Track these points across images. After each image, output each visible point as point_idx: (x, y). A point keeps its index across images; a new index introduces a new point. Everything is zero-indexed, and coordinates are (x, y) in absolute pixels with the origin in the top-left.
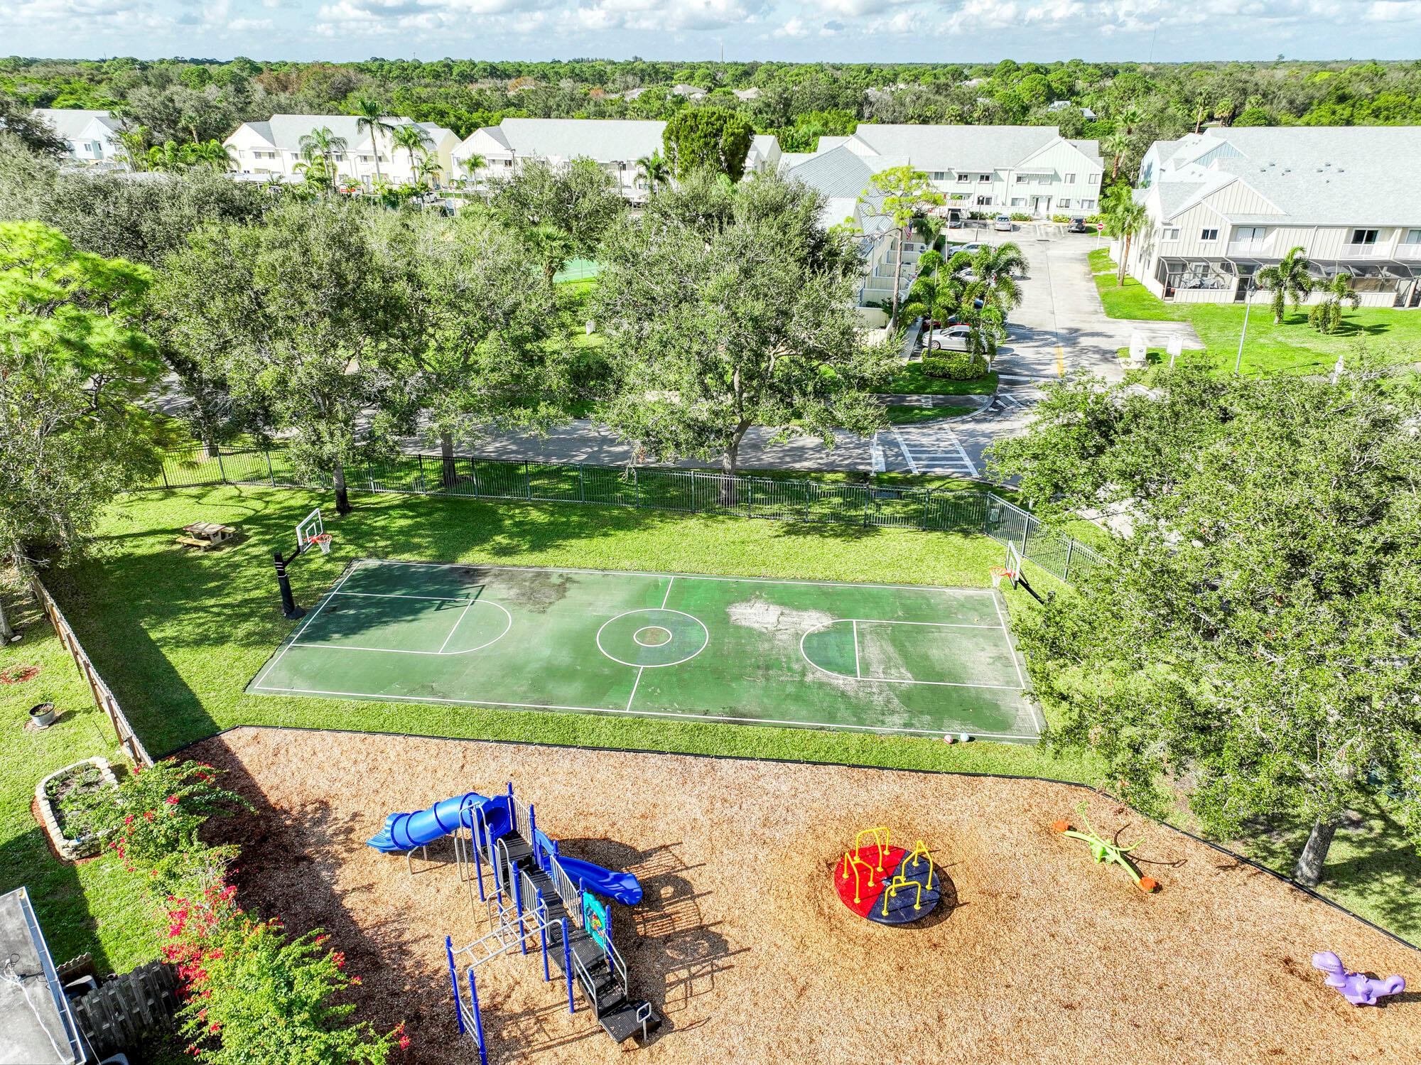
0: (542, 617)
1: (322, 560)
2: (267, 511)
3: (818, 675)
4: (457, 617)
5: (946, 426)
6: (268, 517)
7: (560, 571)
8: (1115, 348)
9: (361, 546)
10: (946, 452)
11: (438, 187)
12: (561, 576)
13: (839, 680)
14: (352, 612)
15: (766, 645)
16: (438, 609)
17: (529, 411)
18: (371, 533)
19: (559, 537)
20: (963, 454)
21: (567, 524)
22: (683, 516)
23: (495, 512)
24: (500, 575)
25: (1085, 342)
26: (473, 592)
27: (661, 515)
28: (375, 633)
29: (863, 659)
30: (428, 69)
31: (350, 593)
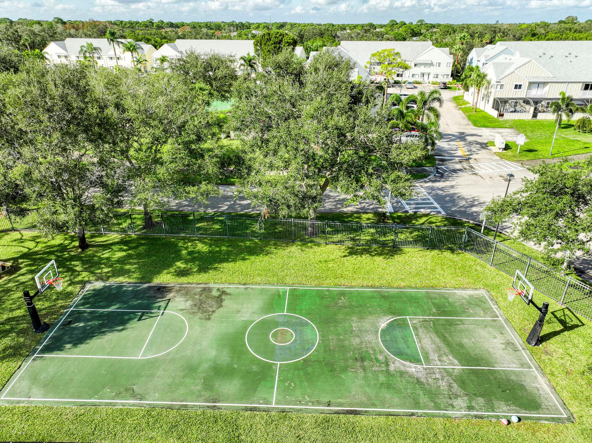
0: (209, 324)
1: (66, 284)
2: (36, 249)
3: (397, 364)
4: (151, 325)
5: (417, 184)
6: (36, 253)
7: (217, 286)
8: (485, 142)
9: (92, 273)
10: (424, 200)
11: (146, 71)
12: (218, 290)
13: (412, 368)
14: (82, 325)
15: (357, 340)
16: (140, 319)
17: (196, 188)
18: (98, 264)
19: (216, 261)
20: (432, 201)
21: (220, 252)
22: (287, 245)
23: (176, 245)
24: (180, 290)
25: (469, 139)
26: (163, 304)
27: (275, 244)
28: (95, 343)
29: (422, 348)
30: (143, 24)
31: (82, 309)
